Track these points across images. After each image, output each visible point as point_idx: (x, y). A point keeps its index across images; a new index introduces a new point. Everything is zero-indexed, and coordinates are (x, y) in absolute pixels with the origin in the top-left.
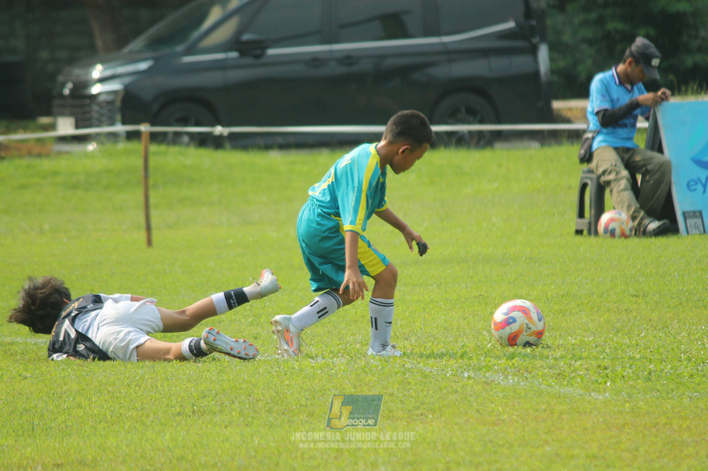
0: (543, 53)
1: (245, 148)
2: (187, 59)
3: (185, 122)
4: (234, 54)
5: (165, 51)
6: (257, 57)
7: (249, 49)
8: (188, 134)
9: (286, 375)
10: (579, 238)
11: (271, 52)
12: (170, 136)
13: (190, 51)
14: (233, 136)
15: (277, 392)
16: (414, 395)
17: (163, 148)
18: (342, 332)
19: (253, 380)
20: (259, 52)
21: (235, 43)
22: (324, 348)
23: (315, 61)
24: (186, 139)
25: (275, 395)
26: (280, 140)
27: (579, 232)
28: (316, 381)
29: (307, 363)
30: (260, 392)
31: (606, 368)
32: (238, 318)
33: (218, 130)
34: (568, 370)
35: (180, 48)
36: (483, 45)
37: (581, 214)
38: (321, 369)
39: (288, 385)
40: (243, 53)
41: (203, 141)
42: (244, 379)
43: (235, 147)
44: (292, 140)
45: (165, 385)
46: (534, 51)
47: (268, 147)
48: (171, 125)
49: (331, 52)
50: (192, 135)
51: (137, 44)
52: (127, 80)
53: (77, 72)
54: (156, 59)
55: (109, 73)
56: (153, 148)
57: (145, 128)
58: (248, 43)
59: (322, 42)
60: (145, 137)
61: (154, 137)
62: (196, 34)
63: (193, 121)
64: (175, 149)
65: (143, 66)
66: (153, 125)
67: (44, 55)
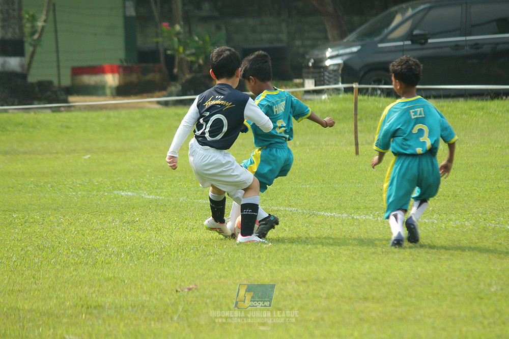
2: (380, 45)
3: (379, 83)
4: (409, 42)
5: (368, 40)
6: (422, 44)
7: (417, 39)
8: (380, 89)
11: (430, 41)
12: (370, 91)
13: (382, 41)
17: (366, 97)
20: (423, 41)
21: (410, 36)
22: (460, 216)
23: (457, 46)
24: (379, 92)
26: (434, 93)
29: (449, 224)
35: (377, 39)
39: (438, 237)
40: (413, 42)
41: (389, 93)
44: (442, 93)
48: (370, 84)
49: (466, 40)
50: (382, 90)
51: (352, 37)
52: (345, 58)
53: (316, 53)
54: (362, 46)
55: (335, 53)
56: (360, 97)
57: (355, 86)
58: (416, 35)
59: (460, 36)
60: (355, 91)
61: (361, 91)
62: (386, 31)
63: (383, 82)
64: (372, 98)
65: (355, 49)
66: (360, 84)
67: (298, 43)
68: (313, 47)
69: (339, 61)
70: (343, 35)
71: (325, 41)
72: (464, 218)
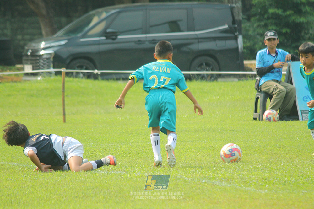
0: (240, 39)
1: (107, 79)
2: (82, 40)
3: (81, 67)
4: (104, 38)
5: (73, 36)
6: (114, 39)
7: (110, 35)
8: (82, 73)
9: (124, 180)
10: (255, 121)
11: (119, 37)
12: (74, 74)
13: (84, 36)
14: (102, 74)
15: (120, 188)
16: (181, 190)
17: (71, 79)
18: (149, 161)
19: (109, 183)
20: (114, 37)
21: (105, 33)
22: (141, 169)
23: (139, 41)
24: (81, 75)
25: (119, 189)
26: (123, 76)
27: (255, 119)
28: (138, 183)
29: (133, 175)
30: (112, 188)
31: (266, 179)
32: (103, 155)
33: (96, 71)
34: (249, 180)
35: (79, 35)
36: (214, 35)
37: (256, 111)
38: (140, 178)
39: (125, 185)
40: (107, 38)
41: (89, 76)
42: (105, 182)
43: (103, 79)
45: (71, 184)
46: (236, 38)
47: (118, 79)
48: (74, 69)
49: (146, 37)
50: (84, 73)
51: (60, 33)
52: (56, 49)
53: (33, 45)
54: (69, 40)
55: (48, 45)
56: (67, 79)
57: (63, 70)
58: (109, 33)
59: (142, 33)
60: (63, 74)
61: (67, 74)
62: (86, 29)
63: (85, 67)
64: (76, 80)
65: (63, 43)
66: (67, 69)
67: (19, 37)
68: (31, 40)
69: (50, 51)
70: (54, 32)
71: (39, 36)
72: (144, 170)
